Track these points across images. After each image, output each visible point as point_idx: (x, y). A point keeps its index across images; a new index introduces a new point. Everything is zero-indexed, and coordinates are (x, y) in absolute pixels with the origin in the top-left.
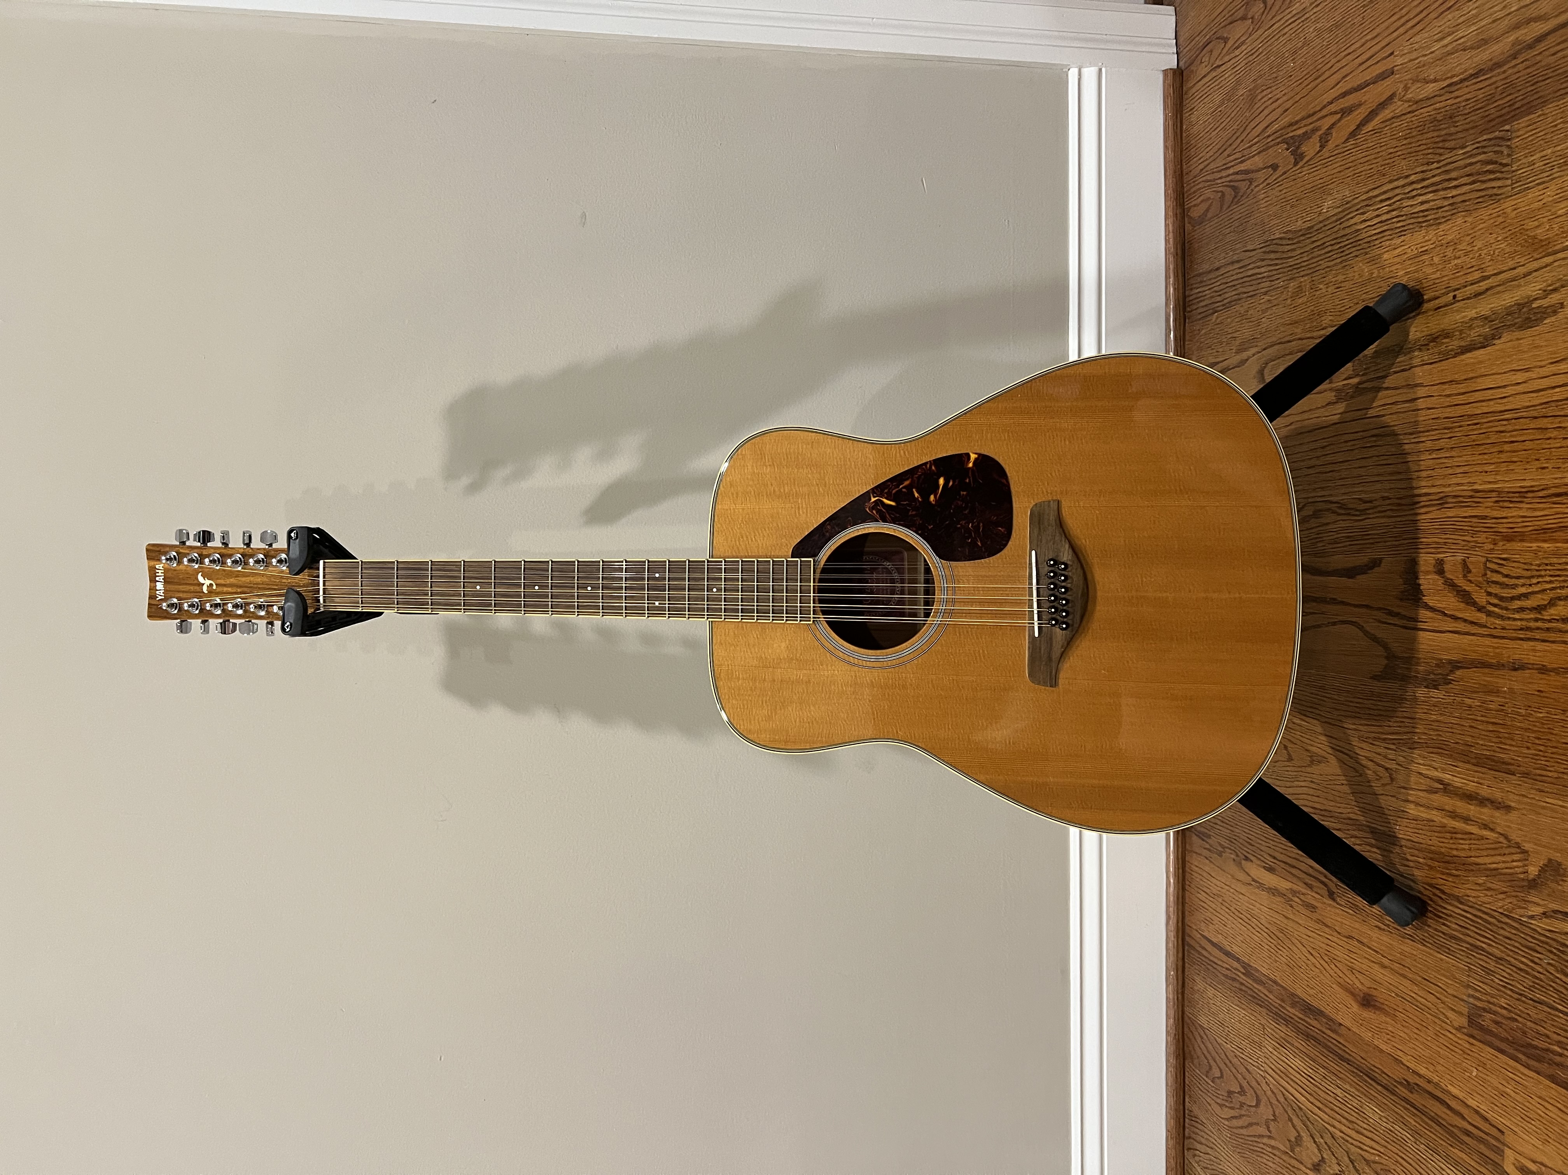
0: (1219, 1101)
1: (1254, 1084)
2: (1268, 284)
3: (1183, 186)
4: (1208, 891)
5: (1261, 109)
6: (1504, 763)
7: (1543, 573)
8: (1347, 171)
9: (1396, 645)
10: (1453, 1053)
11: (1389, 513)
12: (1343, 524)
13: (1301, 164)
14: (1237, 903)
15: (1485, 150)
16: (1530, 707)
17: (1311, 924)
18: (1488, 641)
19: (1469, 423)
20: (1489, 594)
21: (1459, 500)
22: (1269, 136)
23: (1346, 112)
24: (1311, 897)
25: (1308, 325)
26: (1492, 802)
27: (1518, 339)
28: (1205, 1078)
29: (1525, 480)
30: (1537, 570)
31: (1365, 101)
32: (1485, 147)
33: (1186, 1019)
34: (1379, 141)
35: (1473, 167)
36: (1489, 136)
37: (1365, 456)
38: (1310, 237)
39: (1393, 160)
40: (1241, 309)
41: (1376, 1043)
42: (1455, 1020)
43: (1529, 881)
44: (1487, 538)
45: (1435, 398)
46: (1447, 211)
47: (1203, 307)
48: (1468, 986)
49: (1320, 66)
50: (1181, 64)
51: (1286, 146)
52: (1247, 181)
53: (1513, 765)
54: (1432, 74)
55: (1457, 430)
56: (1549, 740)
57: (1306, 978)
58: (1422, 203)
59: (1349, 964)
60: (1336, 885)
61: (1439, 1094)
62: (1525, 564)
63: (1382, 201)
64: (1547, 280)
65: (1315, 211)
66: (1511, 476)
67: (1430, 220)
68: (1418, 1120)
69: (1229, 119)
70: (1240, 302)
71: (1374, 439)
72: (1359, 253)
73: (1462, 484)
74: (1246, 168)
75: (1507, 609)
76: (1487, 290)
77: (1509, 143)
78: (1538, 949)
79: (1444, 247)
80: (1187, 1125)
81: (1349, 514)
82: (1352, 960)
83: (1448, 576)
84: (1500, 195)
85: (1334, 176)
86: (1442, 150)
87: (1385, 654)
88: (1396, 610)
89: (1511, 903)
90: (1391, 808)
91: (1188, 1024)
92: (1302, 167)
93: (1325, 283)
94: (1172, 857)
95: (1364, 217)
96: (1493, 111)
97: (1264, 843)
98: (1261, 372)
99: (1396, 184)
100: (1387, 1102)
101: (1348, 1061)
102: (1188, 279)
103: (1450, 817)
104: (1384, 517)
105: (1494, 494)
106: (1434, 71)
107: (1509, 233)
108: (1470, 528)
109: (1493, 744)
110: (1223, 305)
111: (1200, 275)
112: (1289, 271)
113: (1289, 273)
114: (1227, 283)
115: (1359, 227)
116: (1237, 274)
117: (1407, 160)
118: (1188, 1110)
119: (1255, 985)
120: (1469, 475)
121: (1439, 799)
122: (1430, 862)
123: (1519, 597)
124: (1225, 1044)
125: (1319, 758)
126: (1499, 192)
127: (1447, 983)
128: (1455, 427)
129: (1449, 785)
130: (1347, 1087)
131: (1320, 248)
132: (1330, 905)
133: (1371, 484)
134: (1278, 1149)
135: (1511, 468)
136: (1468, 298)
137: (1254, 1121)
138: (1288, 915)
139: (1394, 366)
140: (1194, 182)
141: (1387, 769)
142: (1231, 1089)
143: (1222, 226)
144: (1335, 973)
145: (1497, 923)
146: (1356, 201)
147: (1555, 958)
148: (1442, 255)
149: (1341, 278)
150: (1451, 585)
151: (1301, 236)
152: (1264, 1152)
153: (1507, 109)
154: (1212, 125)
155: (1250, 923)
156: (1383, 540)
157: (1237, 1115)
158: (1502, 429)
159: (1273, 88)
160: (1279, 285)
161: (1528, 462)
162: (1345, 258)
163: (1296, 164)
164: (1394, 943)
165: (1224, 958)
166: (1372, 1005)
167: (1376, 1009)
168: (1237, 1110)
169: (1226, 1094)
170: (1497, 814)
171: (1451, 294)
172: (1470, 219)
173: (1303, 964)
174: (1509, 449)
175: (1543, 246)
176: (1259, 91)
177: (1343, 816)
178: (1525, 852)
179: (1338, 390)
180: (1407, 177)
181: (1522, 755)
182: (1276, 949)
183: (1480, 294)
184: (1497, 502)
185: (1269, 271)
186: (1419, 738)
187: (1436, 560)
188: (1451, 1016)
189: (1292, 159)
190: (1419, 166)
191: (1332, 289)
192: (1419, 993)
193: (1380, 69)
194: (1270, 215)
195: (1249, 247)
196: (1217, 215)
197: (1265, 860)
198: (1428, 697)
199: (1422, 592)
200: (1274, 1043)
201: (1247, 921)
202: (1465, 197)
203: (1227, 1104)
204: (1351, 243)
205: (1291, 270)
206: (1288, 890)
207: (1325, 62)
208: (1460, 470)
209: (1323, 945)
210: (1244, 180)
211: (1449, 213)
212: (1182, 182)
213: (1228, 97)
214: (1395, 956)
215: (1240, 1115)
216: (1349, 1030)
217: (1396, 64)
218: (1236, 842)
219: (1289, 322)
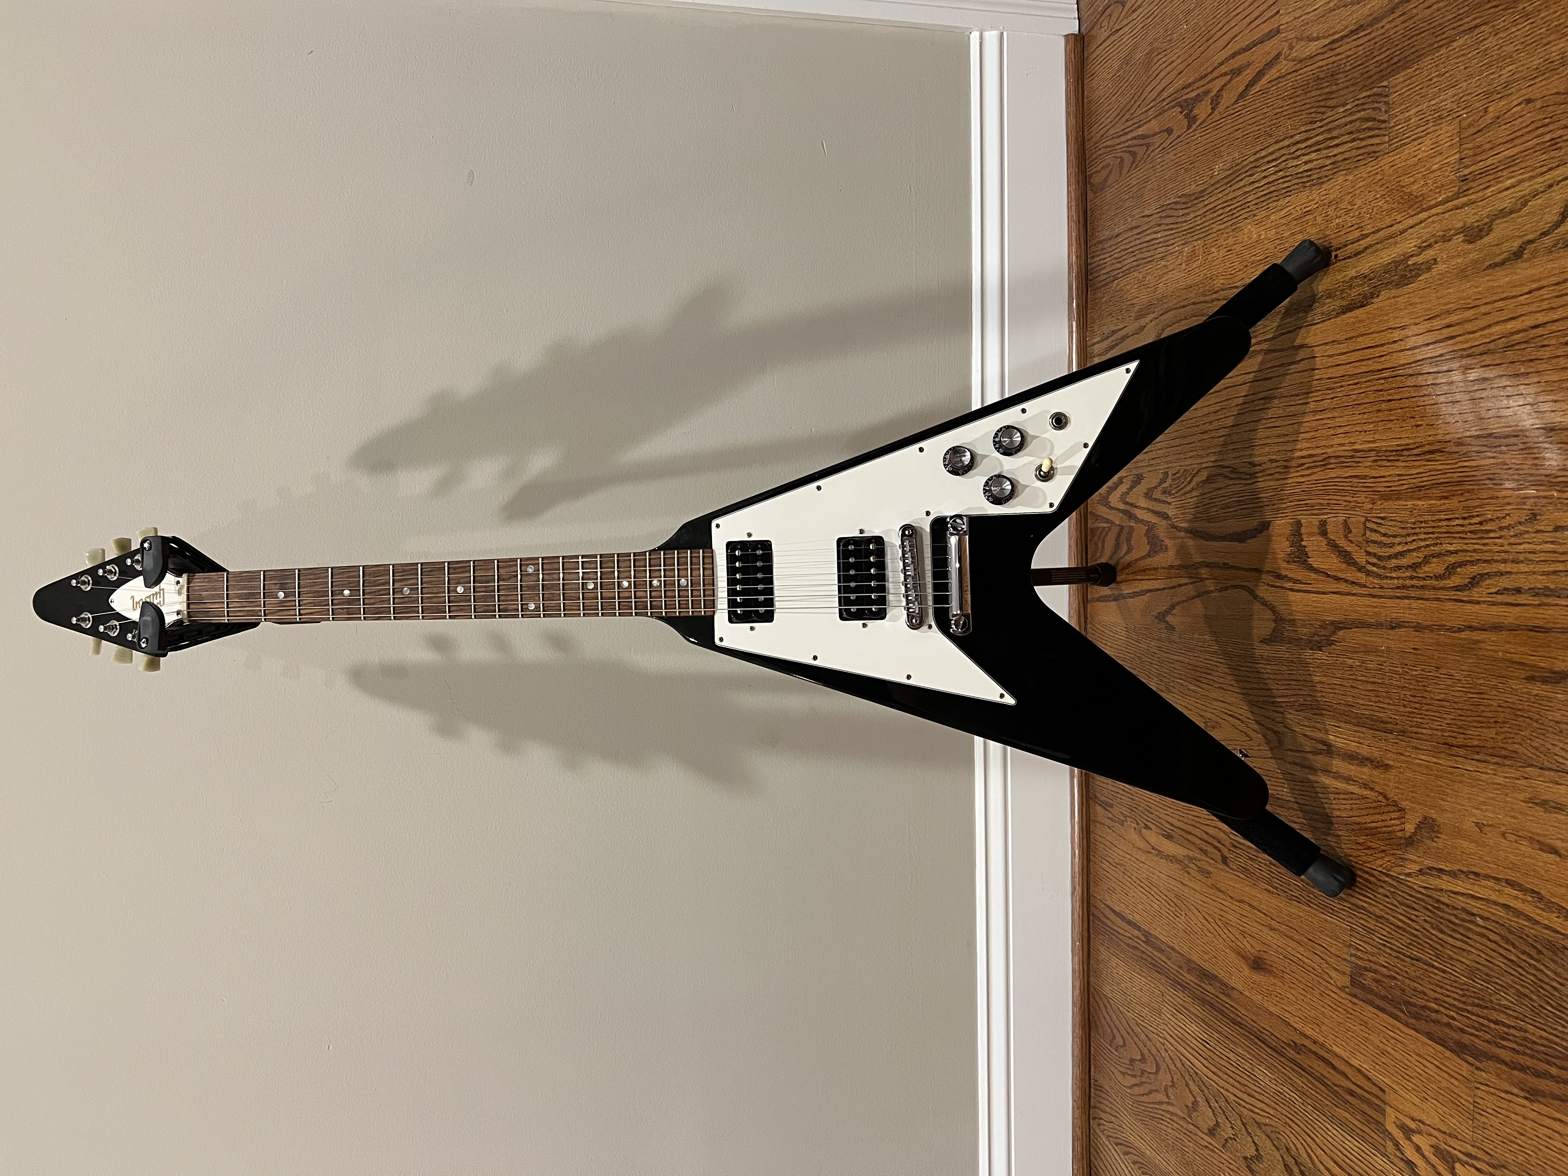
0: (1121, 1069)
1: (1154, 1051)
2: (1163, 249)
3: (1084, 153)
4: (1111, 861)
5: (1156, 73)
6: (1382, 722)
7: (1418, 530)
8: (1237, 133)
9: (1284, 608)
10: (1336, 1013)
11: (1276, 476)
12: (1234, 489)
13: (1194, 127)
14: (1138, 871)
15: (1364, 107)
16: (1407, 665)
17: (1205, 889)
18: (1368, 601)
19: (1350, 382)
20: (1369, 553)
21: (1341, 461)
22: (1164, 100)
23: (1236, 72)
24: (1206, 863)
25: (1201, 290)
26: (1372, 762)
27: (1394, 297)
28: (1109, 1047)
29: (1401, 438)
30: (1413, 528)
31: (1253, 62)
32: (1364, 104)
33: (1092, 989)
34: (1266, 102)
35: (1353, 124)
36: (1368, 93)
37: (1254, 419)
38: (1203, 201)
39: (1278, 121)
40: (1141, 274)
41: (1266, 1005)
42: (1338, 980)
43: (1406, 839)
44: (1366, 498)
46: (1329, 170)
47: (1104, 274)
48: (1350, 945)
49: (1211, 27)
50: (1082, 29)
51: (1180, 110)
52: (1144, 146)
53: (1391, 723)
54: (1314, 31)
55: (1338, 390)
56: (1423, 697)
57: (1201, 944)
58: (1306, 163)
59: (1241, 928)
61: (1326, 1055)
62: (1401, 522)
63: (1268, 162)
64: (1421, 237)
65: (1209, 173)
66: (1388, 434)
67: (1313, 180)
68: (1305, 1081)
69: (1127, 83)
70: (1138, 268)
71: (1262, 402)
72: (1247, 215)
73: (1344, 445)
74: (1143, 132)
75: (1384, 568)
76: (1366, 248)
77: (1387, 99)
78: (1415, 906)
79: (1326, 207)
80: (1092, 1095)
81: (1240, 478)
82: (1244, 924)
83: (1331, 537)
84: (1378, 152)
85: (1224, 138)
86: (1324, 109)
87: (1274, 617)
88: (1284, 573)
89: (1389, 861)
91: (1093, 994)
92: (1195, 130)
93: (1217, 246)
94: (1076, 828)
95: (1252, 179)
96: (1372, 67)
97: (1161, 810)
99: (1283, 144)
100: (1276, 1064)
101: (1240, 1025)
102: (1090, 247)
103: (1334, 778)
104: (1272, 480)
105: (1372, 453)
106: (1316, 29)
107: (1387, 190)
108: (1350, 488)
109: (1372, 704)
110: (1123, 272)
111: (1101, 242)
112: (1183, 235)
113: (1183, 237)
114: (1127, 249)
115: (1248, 190)
116: (1135, 240)
117: (1293, 119)
118: (1094, 1079)
119: (1156, 953)
120: (1350, 435)
121: (1322, 760)
123: (1396, 556)
124: (1127, 1013)
125: (1213, 724)
126: (1377, 150)
127: (1332, 943)
128: (1337, 387)
129: (1332, 745)
130: (1240, 1050)
131: (1212, 211)
132: (1223, 870)
133: (1260, 447)
134: (1176, 1115)
135: (1388, 426)
136: (1349, 257)
137: (1154, 1088)
138: (1184, 882)
140: (1095, 148)
141: (1275, 732)
142: (1133, 1057)
143: (1122, 191)
144: (1228, 937)
145: (1376, 881)
146: (1245, 163)
147: (1431, 915)
148: (1324, 215)
149: (1231, 241)
150: (1334, 546)
151: (1195, 199)
152: (1164, 1118)
153: (1385, 65)
154: (1111, 90)
155: (1150, 891)
156: (1272, 503)
157: (1138, 1082)
158: (1380, 387)
159: (1168, 51)
160: (1175, 250)
161: (1404, 420)
162: (1235, 220)
163: (1189, 127)
164: (1282, 905)
165: (1128, 927)
166: (1263, 969)
167: (1267, 972)
168: (1139, 1078)
169: (1128, 1063)
170: (1376, 773)
172: (1350, 178)
173: (1199, 929)
174: (1387, 408)
175: (1417, 202)
176: (1155, 54)
178: (1401, 810)
180: (1292, 137)
181: (1398, 713)
182: (1174, 916)
183: (1359, 253)
184: (1375, 461)
185: (1166, 236)
186: (1304, 701)
187: (1320, 522)
188: (1334, 975)
189: (1186, 122)
190: (1302, 125)
191: (1223, 252)
192: (1305, 954)
193: (1266, 28)
194: (1165, 179)
195: (1147, 213)
196: (1117, 181)
197: (1164, 828)
198: (1313, 659)
199: (1307, 554)
200: (1172, 1009)
201: (1147, 889)
202: (1346, 155)
203: (1129, 1072)
204: (1241, 205)
205: (1186, 234)
206: (1184, 856)
207: (1216, 23)
208: (1342, 430)
209: (1217, 910)
210: (1142, 145)
211: (1331, 172)
212: (1084, 149)
213: (1126, 61)
214: (1284, 918)
215: (1142, 1083)
216: (1241, 993)
217: (1281, 23)
218: (1137, 811)
219: (1184, 287)
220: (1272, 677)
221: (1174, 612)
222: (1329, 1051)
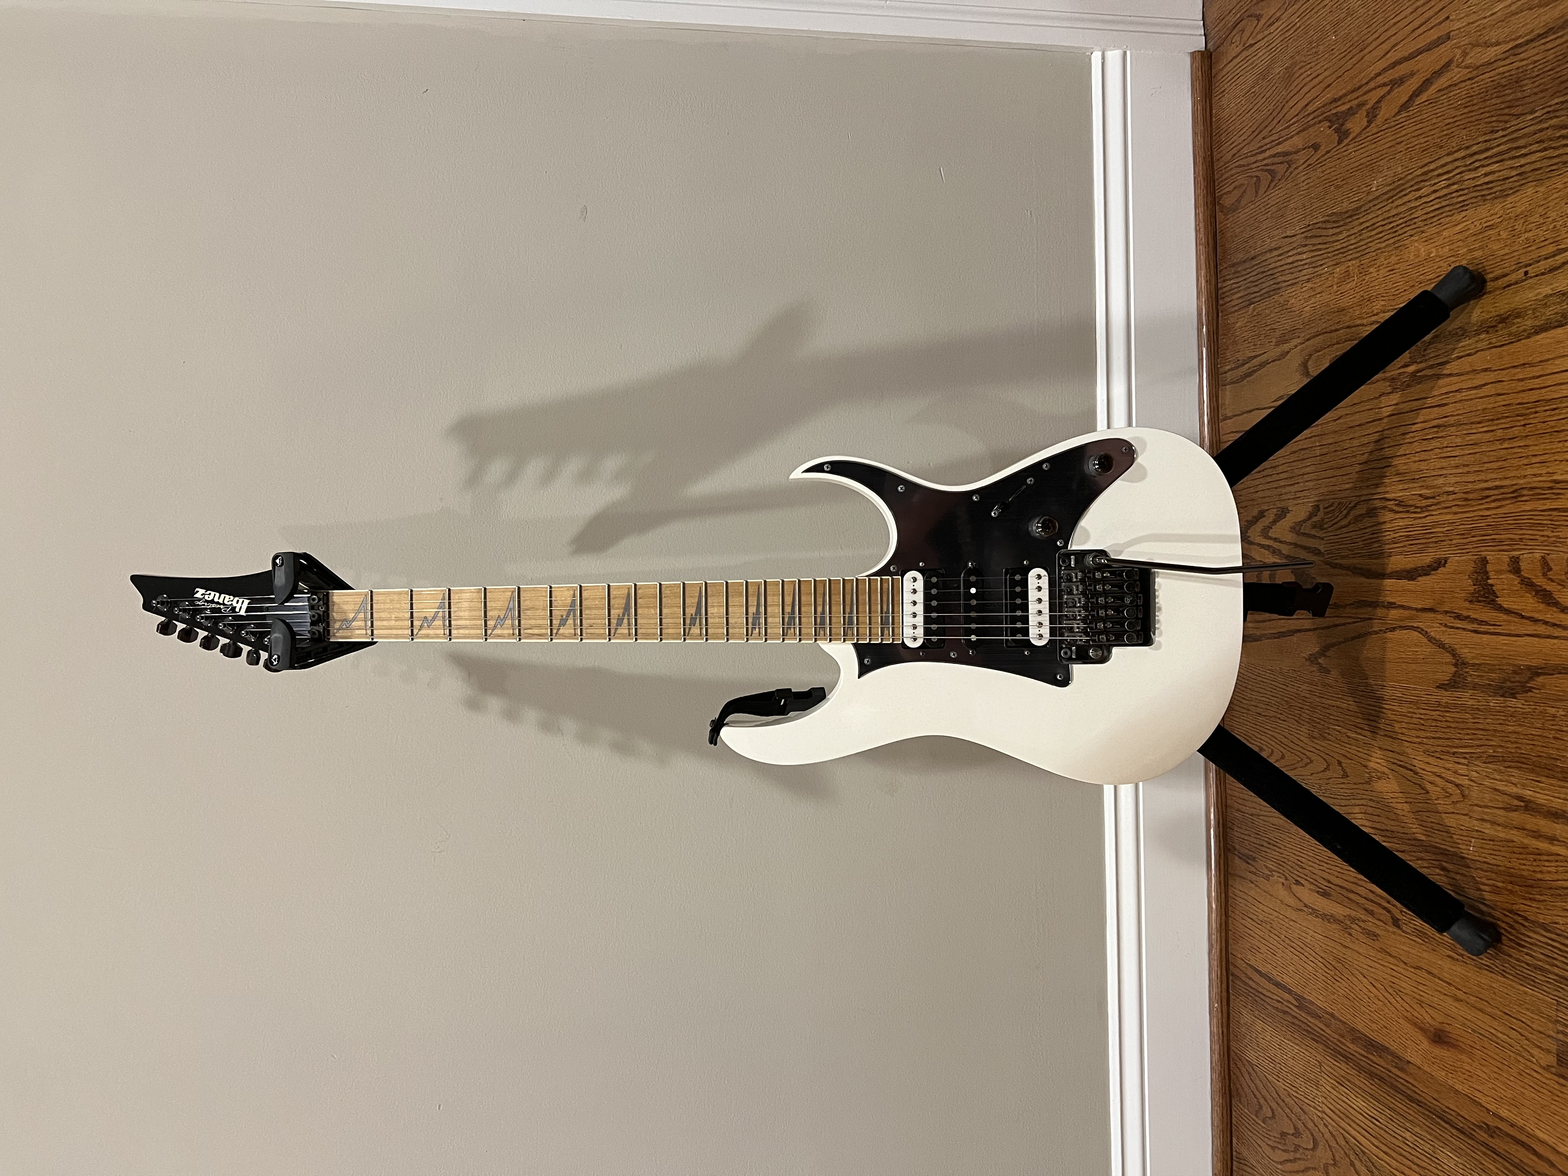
0: (1270, 1143)
1: (1310, 1125)
2: (1310, 271)
3: (1213, 173)
4: (1254, 917)
5: (1300, 86)
8: (1399, 146)
9: (1466, 651)
10: (1540, 1095)
11: (1454, 509)
12: (1402, 523)
13: (1346, 142)
14: (1288, 930)
15: (1557, 114)
17: (1372, 953)
19: (1546, 408)
21: (1537, 493)
22: (1309, 115)
23: (1396, 83)
24: (1371, 924)
25: (1358, 312)
28: (1255, 1118)
31: (1418, 71)
32: (1555, 111)
33: (1232, 1054)
34: (1434, 112)
36: (1562, 99)
37: (1425, 449)
38: (1358, 219)
39: (1451, 130)
40: (1282, 298)
41: (1450, 1082)
42: (1541, 1058)
45: (1505, 383)
46: (1515, 181)
47: (1237, 299)
48: (1556, 1021)
49: (1366, 37)
50: (1209, 45)
51: (1328, 124)
52: (1285, 164)
54: (1493, 35)
55: (1532, 416)
57: (1368, 1011)
58: (1486, 175)
59: (1418, 997)
60: (1401, 911)
61: (1526, 1140)
63: (1439, 175)
65: (1365, 189)
67: (1496, 192)
69: (1264, 99)
70: (1279, 291)
71: (1436, 430)
72: (1413, 232)
73: (1541, 475)
74: (1284, 150)
79: (1513, 221)
80: (1234, 1168)
81: (1408, 512)
82: (1422, 993)
83: (1526, 575)
85: (1384, 152)
86: (1507, 117)
87: (1454, 661)
88: (1465, 613)
90: (1463, 828)
91: (1233, 1059)
92: (1348, 145)
93: (1376, 266)
94: (1213, 882)
95: (1419, 194)
97: (1320, 867)
98: (1305, 365)
99: (1456, 155)
100: (1464, 1147)
101: (1418, 1102)
102: (1220, 271)
103: (1533, 837)
104: (1449, 513)
106: (1496, 33)
108: (1549, 522)
110: (1261, 296)
111: (1233, 265)
112: (1334, 256)
113: (1335, 257)
114: (1264, 272)
115: (1413, 205)
116: (1276, 262)
117: (1467, 130)
118: (1236, 1151)
119: (1310, 1019)
120: (1547, 464)
121: (1517, 817)
122: (1510, 887)
124: (1276, 1082)
125: (1379, 774)
127: (1533, 1018)
128: (1531, 413)
129: (1530, 801)
130: (1417, 1129)
131: (1369, 229)
132: (1394, 933)
133: (1433, 478)
136: (1543, 274)
137: (1312, 1166)
138: (1345, 944)
139: (1456, 351)
140: (1225, 168)
141: (1457, 785)
142: (1285, 1131)
143: (1258, 212)
144: (1402, 1006)
146: (1410, 177)
148: (1510, 229)
149: (1394, 259)
150: (1528, 584)
151: (1347, 217)
154: (1245, 107)
155: (1302, 951)
156: (1448, 538)
157: (1291, 1158)
159: (1313, 64)
160: (1324, 271)
162: (1399, 238)
163: (1340, 142)
164: (1469, 974)
165: (1275, 990)
166: (1446, 1043)
167: (1450, 1046)
168: (1292, 1153)
169: (1279, 1136)
171: (1525, 270)
172: (1542, 189)
173: (1365, 996)
176: (1298, 67)
177: (1408, 836)
179: (1393, 379)
180: (1467, 148)
182: (1333, 980)
183: (1556, 268)
185: (1312, 257)
186: (1494, 752)
187: (1511, 558)
188: (1538, 1054)
189: (1336, 137)
190: (1482, 135)
191: (1383, 272)
192: (1499, 1029)
193: (1434, 35)
194: (1311, 198)
195: (1289, 233)
196: (1252, 202)
197: (1319, 885)
198: (1504, 707)
199: (1495, 593)
200: (1333, 1082)
201: (1299, 949)
202: (1538, 165)
203: (1280, 1146)
204: (1406, 222)
205: (1338, 254)
206: (1345, 916)
207: (1372, 33)
208: (1537, 459)
209: (1386, 976)
210: (1281, 163)
211: (1517, 184)
212: (1213, 168)
213: (1263, 76)
214: (1471, 988)
215: (1295, 1159)
216: (1419, 1068)
217: (1452, 29)
218: (1284, 865)
219: (1336, 310)
220: (1452, 725)
221: (1327, 654)
222: (1529, 1135)
